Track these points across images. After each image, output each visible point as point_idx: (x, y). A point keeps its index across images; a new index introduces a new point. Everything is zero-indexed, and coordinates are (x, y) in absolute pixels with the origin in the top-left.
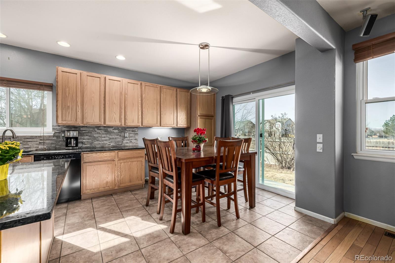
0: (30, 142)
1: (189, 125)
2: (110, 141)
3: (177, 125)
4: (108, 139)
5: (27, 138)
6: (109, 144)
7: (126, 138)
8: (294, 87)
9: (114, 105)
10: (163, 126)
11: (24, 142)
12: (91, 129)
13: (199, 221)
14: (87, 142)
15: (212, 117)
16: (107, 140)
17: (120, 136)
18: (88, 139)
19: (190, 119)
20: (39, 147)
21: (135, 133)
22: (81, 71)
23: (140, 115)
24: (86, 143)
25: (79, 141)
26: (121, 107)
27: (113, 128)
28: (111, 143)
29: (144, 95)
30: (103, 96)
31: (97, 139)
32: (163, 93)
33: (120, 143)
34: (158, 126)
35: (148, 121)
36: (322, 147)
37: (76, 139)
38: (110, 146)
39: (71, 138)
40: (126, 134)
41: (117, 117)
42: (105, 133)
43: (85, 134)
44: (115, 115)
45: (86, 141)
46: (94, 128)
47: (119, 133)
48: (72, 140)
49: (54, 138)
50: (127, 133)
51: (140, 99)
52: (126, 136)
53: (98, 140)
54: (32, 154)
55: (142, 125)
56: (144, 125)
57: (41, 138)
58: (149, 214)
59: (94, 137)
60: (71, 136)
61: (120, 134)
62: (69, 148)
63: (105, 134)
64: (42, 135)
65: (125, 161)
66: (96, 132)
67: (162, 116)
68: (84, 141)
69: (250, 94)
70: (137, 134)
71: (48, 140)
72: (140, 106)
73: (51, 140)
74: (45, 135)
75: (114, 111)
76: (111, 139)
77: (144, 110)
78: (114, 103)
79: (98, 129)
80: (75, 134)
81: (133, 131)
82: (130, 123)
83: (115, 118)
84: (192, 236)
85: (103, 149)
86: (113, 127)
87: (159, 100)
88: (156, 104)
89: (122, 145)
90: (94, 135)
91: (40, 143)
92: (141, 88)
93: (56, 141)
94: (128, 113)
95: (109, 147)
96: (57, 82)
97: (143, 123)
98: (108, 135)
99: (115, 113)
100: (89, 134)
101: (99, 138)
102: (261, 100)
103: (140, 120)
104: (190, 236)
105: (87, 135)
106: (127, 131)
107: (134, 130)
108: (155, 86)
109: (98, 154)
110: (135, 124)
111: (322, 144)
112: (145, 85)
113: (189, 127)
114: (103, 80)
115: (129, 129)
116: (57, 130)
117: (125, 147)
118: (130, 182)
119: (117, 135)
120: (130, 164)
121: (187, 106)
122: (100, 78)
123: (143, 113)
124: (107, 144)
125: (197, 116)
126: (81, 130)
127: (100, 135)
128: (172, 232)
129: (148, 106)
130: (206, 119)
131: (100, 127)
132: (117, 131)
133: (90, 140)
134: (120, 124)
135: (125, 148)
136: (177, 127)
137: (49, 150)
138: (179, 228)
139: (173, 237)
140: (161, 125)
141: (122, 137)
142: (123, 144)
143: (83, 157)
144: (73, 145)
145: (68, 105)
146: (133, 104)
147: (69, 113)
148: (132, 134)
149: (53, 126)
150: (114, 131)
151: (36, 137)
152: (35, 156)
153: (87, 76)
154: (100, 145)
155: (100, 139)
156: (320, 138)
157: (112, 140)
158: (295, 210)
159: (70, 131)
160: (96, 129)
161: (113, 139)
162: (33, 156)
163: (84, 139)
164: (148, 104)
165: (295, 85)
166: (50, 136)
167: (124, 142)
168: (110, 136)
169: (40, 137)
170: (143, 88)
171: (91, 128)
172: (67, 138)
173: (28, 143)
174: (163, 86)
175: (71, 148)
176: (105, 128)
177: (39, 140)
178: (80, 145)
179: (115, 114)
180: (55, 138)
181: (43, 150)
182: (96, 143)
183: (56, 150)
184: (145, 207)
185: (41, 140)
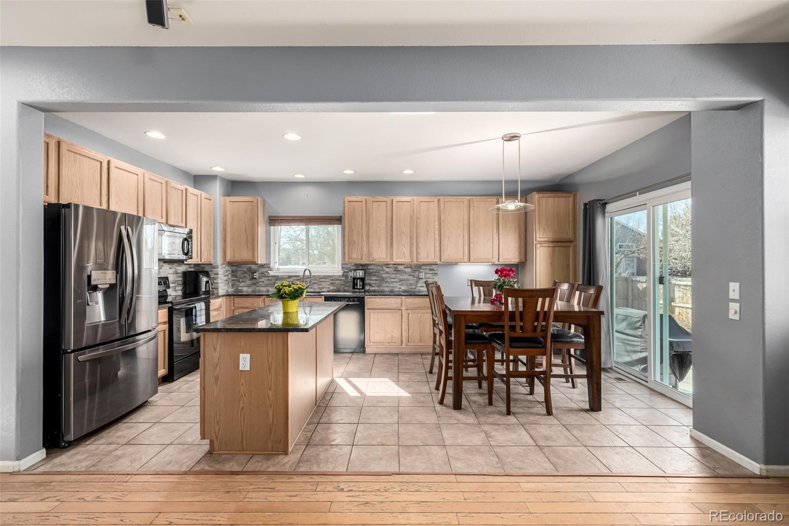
0: (323, 282)
1: (522, 258)
2: (400, 283)
3: (499, 259)
4: (398, 280)
5: (321, 278)
6: (400, 287)
7: (421, 280)
8: (688, 184)
9: (404, 235)
10: (473, 263)
11: (319, 281)
12: (379, 268)
13: (484, 403)
14: (375, 283)
15: (569, 244)
16: (397, 282)
17: (414, 276)
18: (376, 280)
19: (524, 248)
20: (331, 288)
21: (434, 272)
22: (367, 197)
23: (437, 246)
24: (373, 285)
25: (367, 282)
26: (411, 238)
27: (405, 266)
28: (402, 285)
29: (443, 216)
30: (389, 224)
31: (386, 280)
32: (473, 209)
33: (413, 287)
34: (465, 262)
35: (449, 255)
36: (738, 310)
37: (362, 279)
38: (401, 290)
39: (357, 279)
40: (421, 274)
41: (406, 250)
42: (395, 272)
43: (373, 274)
44: (404, 249)
45: (373, 283)
46: (382, 266)
47: (411, 272)
48: (359, 280)
49: (342, 278)
50: (422, 272)
51: (437, 223)
52: (421, 277)
53: (386, 282)
54: (322, 295)
55: (440, 262)
56: (442, 260)
57: (332, 278)
58: (428, 382)
59: (382, 277)
60: (358, 277)
61: (413, 274)
62: (356, 290)
63: (395, 274)
64: (332, 274)
65: (414, 311)
66: (384, 271)
67: (472, 246)
68: (372, 282)
69: (636, 195)
70: (436, 273)
71: (338, 280)
72: (437, 233)
73: (340, 280)
74: (335, 274)
75: (403, 243)
76: (402, 280)
77: (443, 238)
78: (403, 233)
79: (386, 268)
80: (361, 275)
81: (430, 270)
82: (423, 259)
83: (404, 253)
84: (462, 413)
85: (392, 294)
86: (404, 264)
87: (466, 221)
88: (462, 228)
89: (416, 290)
90: (383, 275)
91: (331, 283)
92: (439, 207)
93: (345, 282)
94: (421, 245)
95: (399, 291)
96: (344, 214)
97: (442, 258)
98: (398, 275)
99: (404, 245)
100: (377, 274)
101: (388, 278)
102: (662, 206)
103: (438, 254)
104: (460, 412)
105: (374, 275)
106: (423, 269)
107: (432, 268)
108: (459, 200)
109: (382, 299)
110: (431, 259)
111: (738, 304)
112: (445, 202)
113: (523, 262)
114: (389, 203)
115: (425, 266)
116: (346, 269)
117: (419, 292)
118: (421, 341)
119: (410, 275)
120: (421, 316)
121: (519, 226)
122: (386, 202)
123: (442, 242)
124: (397, 287)
125: (535, 242)
126: (368, 269)
127: (389, 275)
128: (441, 402)
129: (448, 231)
130: (555, 247)
131: (389, 264)
132: (409, 269)
133: (378, 282)
134: (410, 261)
135: (420, 294)
136: (498, 263)
137: (339, 291)
138: (449, 399)
139: (438, 407)
140: (471, 261)
141: (415, 278)
142: (417, 288)
143: (367, 301)
144: (359, 287)
145: (354, 239)
146: (428, 232)
147: (355, 248)
148: (429, 273)
149: (342, 264)
150: (405, 269)
151: (328, 276)
152: (325, 297)
153: (373, 202)
154: (388, 288)
155: (389, 280)
156: (734, 290)
157: (403, 282)
158: (691, 437)
159: (357, 270)
160: (384, 267)
161: (404, 280)
162: (323, 297)
163: (371, 280)
164: (449, 230)
165: (690, 182)
166: (339, 276)
167: (418, 285)
168: (401, 277)
169: (331, 276)
170: (442, 206)
171: (379, 266)
172: (354, 279)
173: (322, 283)
174: (473, 198)
175: (358, 291)
176: (395, 266)
177: (330, 280)
178: (367, 288)
179: (404, 247)
180: (344, 278)
181: (333, 291)
182: (384, 285)
183: (345, 291)
184: (428, 374)
185: (332, 280)
